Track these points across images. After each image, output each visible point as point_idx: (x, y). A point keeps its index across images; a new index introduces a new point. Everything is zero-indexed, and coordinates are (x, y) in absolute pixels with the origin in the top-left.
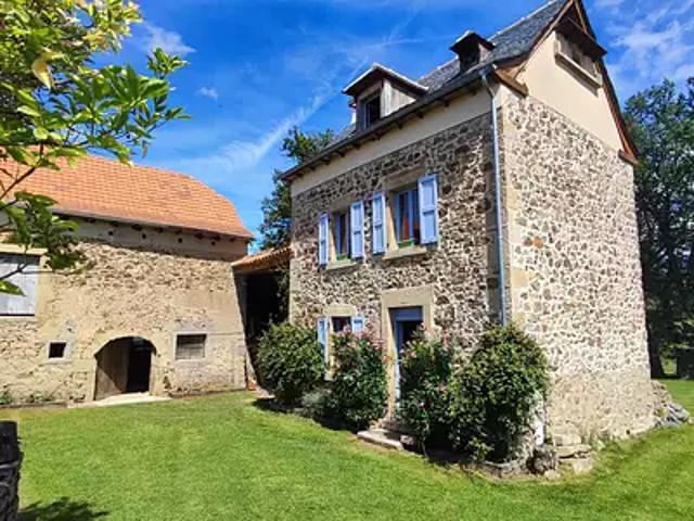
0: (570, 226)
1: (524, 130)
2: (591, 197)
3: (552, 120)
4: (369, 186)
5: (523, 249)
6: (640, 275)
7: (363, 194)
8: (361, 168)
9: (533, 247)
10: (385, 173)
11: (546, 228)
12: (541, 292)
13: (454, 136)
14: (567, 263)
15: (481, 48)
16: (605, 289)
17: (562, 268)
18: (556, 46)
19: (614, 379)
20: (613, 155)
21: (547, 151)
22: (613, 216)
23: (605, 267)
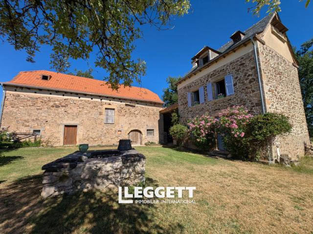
0: (281, 86)
1: (265, 55)
2: (286, 78)
3: (272, 52)
4: (205, 82)
5: (268, 93)
6: (303, 104)
7: (203, 85)
8: (202, 78)
9: (271, 93)
10: (211, 77)
11: (274, 87)
12: (274, 107)
13: (238, 61)
14: (281, 98)
15: (241, 35)
16: (293, 108)
17: (279, 100)
18: (272, 28)
19: (298, 138)
20: (291, 64)
21: (272, 62)
22: (293, 84)
23: (292, 101)
